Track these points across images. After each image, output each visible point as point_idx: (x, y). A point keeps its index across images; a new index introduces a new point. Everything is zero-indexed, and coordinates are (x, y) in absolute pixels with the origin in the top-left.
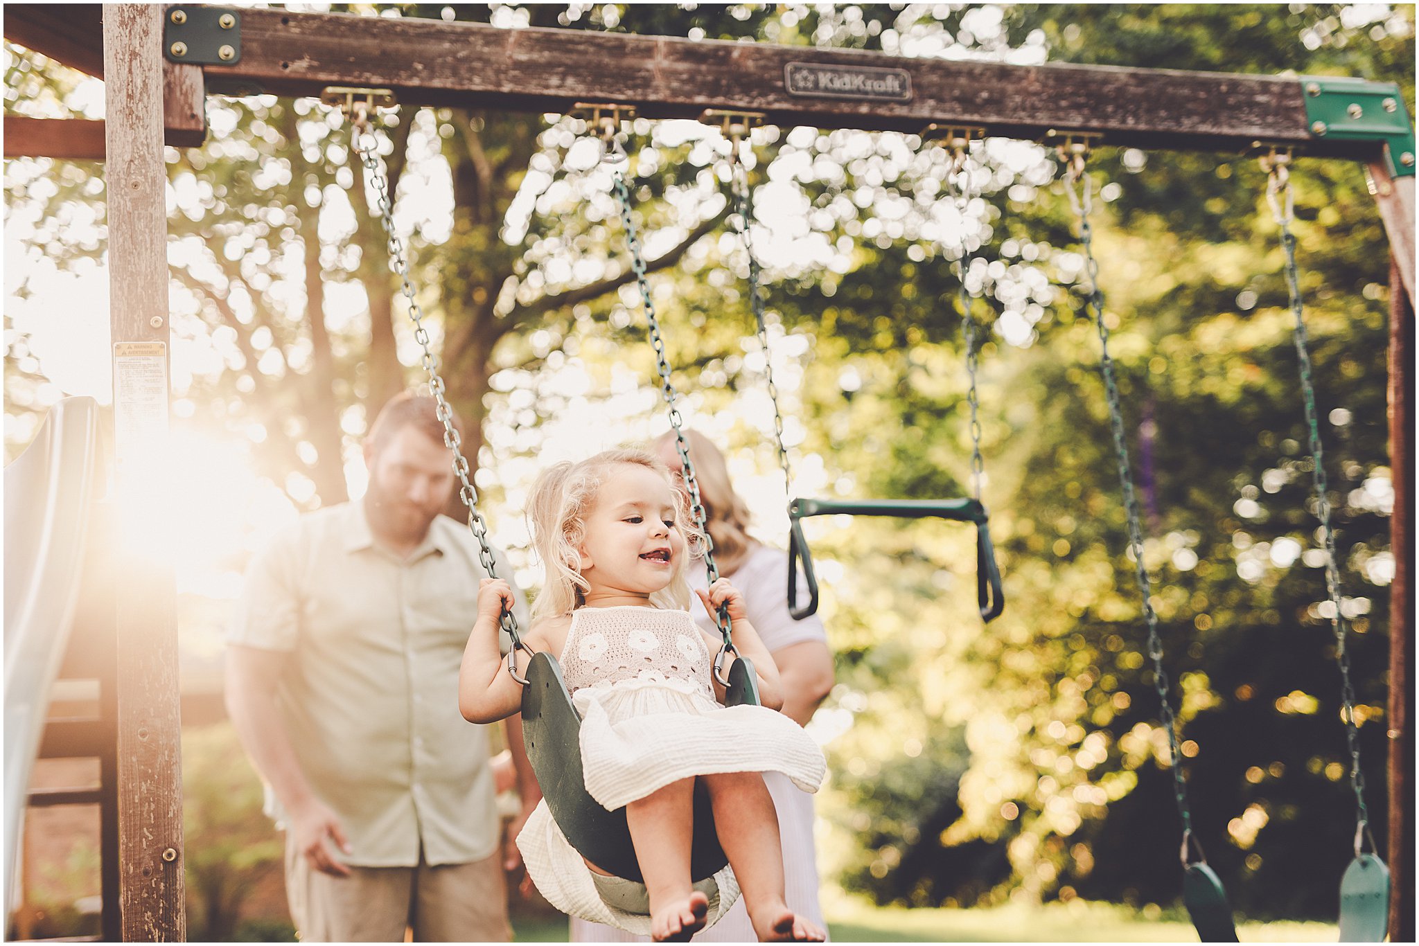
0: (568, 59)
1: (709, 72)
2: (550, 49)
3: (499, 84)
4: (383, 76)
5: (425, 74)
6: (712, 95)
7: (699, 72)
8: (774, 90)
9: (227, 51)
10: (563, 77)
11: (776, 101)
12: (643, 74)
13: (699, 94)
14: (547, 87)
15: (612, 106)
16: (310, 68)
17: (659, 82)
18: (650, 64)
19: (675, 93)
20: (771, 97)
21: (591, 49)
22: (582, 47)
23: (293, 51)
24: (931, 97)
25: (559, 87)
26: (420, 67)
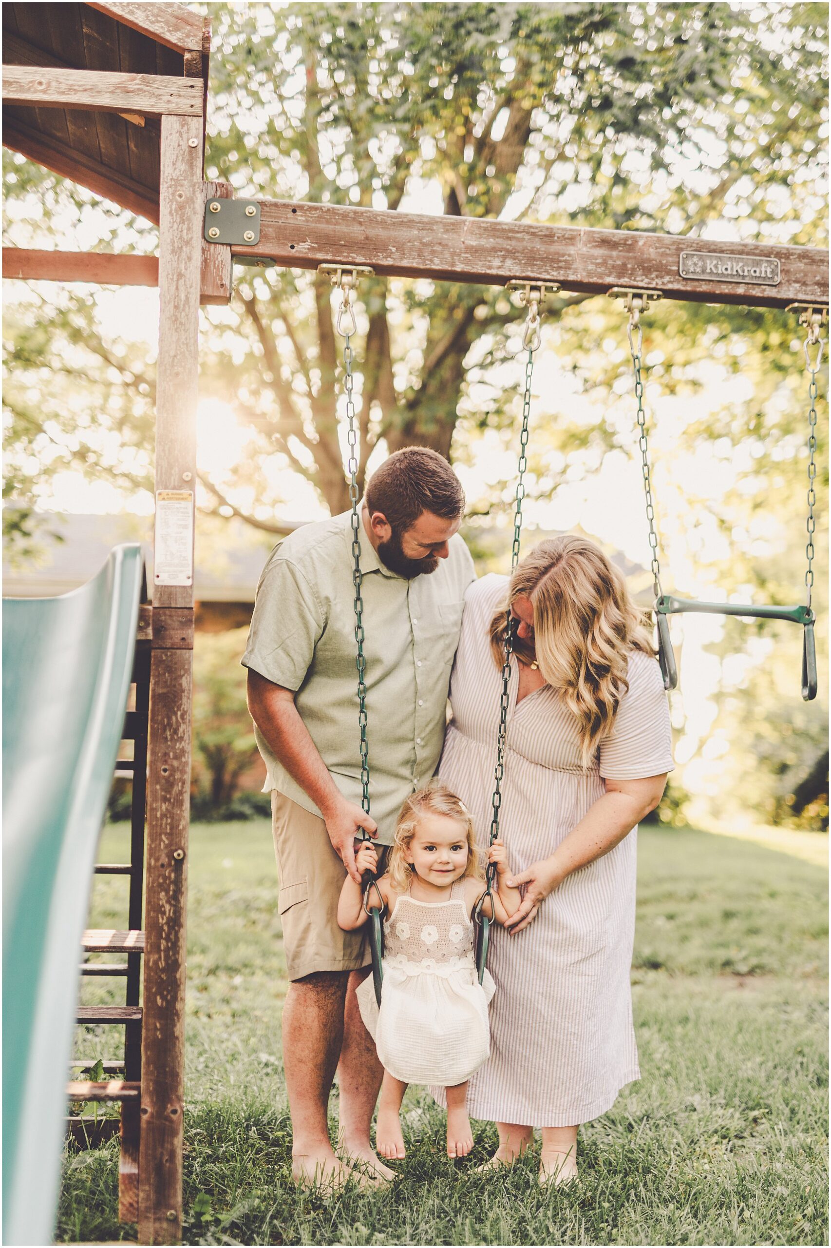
0: (508, 245)
1: (618, 257)
2: (494, 236)
3: (453, 265)
4: (364, 256)
5: (397, 255)
6: (620, 275)
7: (611, 257)
8: (669, 273)
9: (250, 235)
10: (504, 258)
11: (669, 282)
12: (566, 257)
13: (609, 276)
14: (490, 268)
15: (539, 283)
16: (312, 249)
17: (578, 265)
18: (572, 250)
19: (590, 274)
20: (667, 279)
21: (527, 237)
22: (519, 235)
23: (297, 236)
24: (796, 281)
25: (499, 267)
26: (394, 249)
